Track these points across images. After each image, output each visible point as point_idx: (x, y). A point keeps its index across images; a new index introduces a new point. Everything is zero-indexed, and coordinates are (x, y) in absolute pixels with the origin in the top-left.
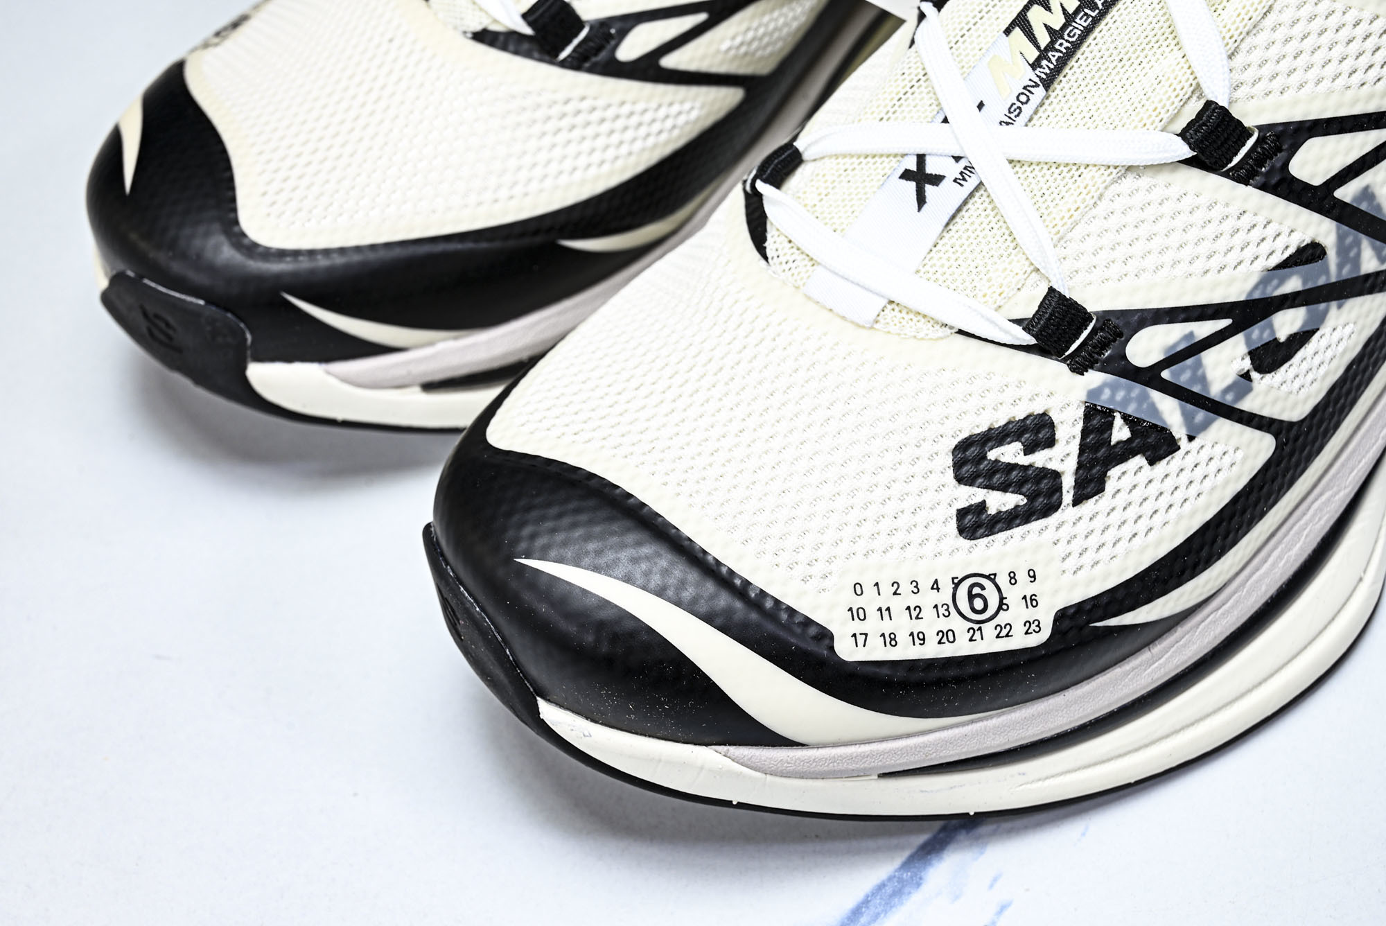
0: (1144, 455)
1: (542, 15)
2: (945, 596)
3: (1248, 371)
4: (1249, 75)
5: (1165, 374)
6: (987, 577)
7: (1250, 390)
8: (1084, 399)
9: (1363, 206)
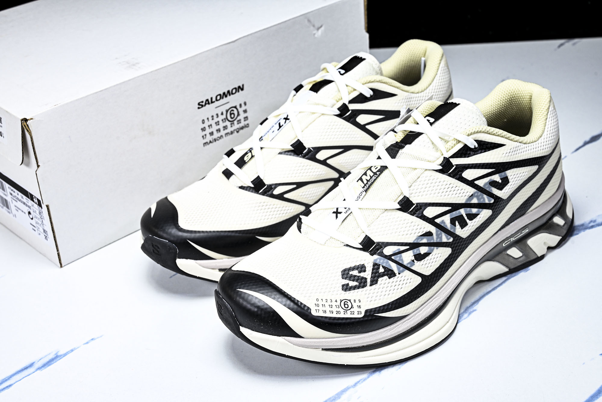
0: (387, 276)
1: (256, 182)
2: (338, 303)
3: (414, 260)
4: (414, 191)
5: (393, 257)
6: (349, 300)
7: (414, 264)
8: (373, 261)
9: (442, 225)
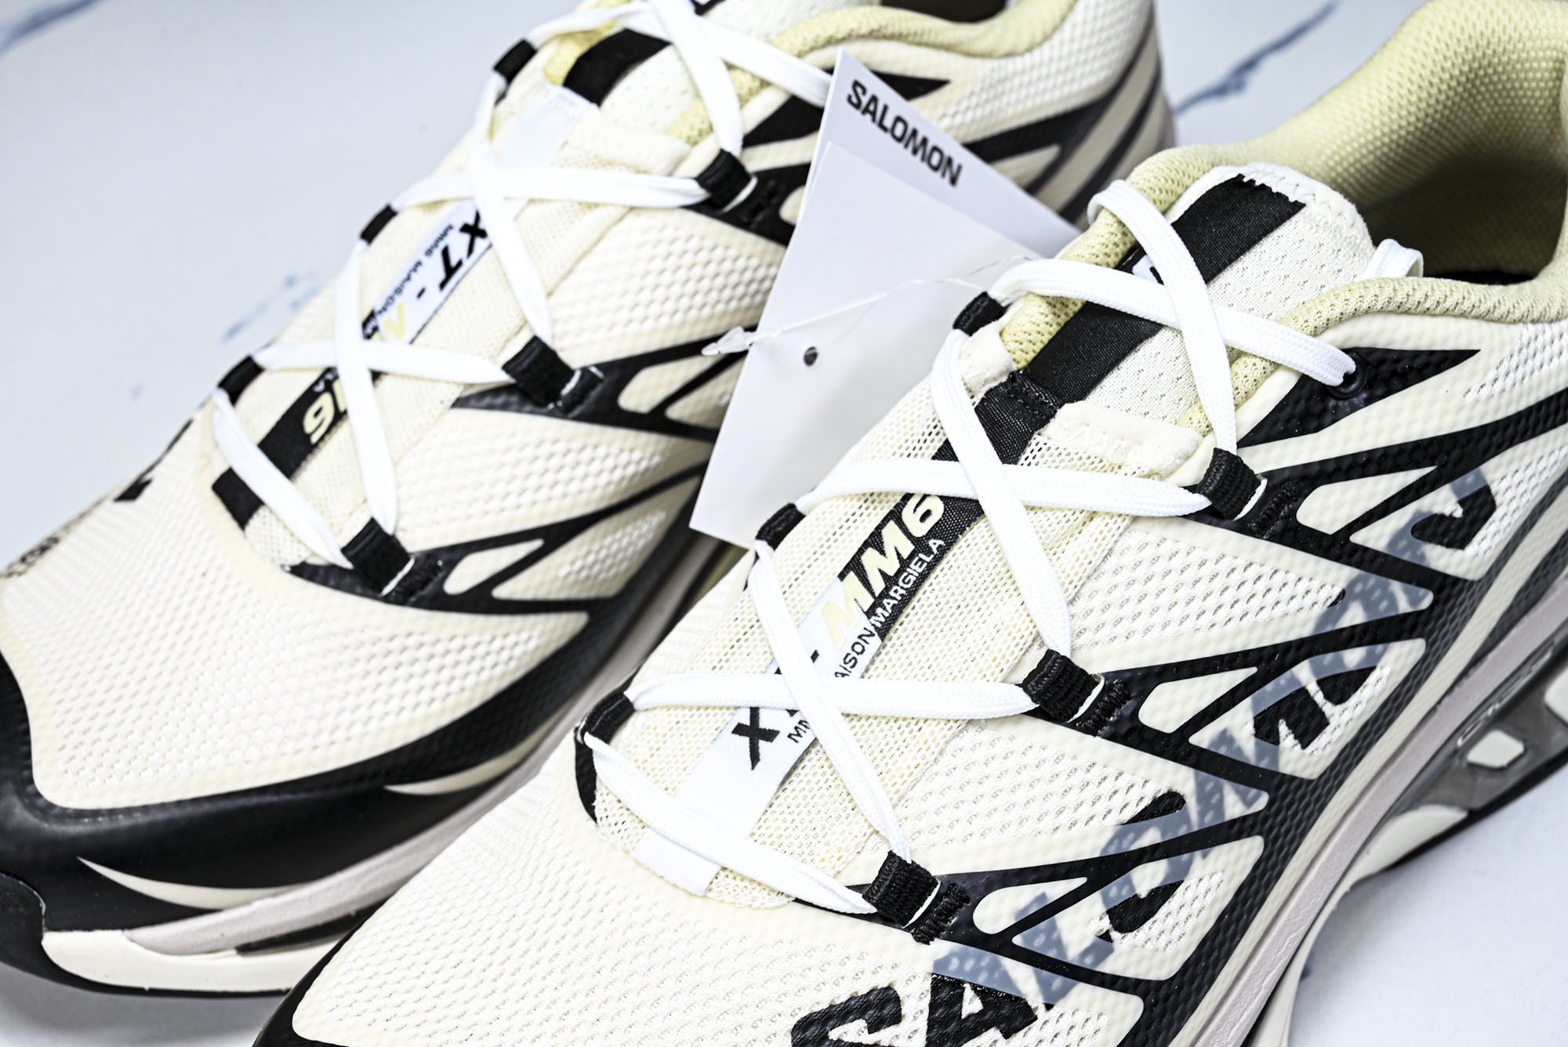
0: (998, 1028)
1: (363, 549)
3: (1108, 931)
4: (1092, 621)
5: (1017, 940)
7: (1111, 951)
8: (931, 970)
9: (1223, 751)
